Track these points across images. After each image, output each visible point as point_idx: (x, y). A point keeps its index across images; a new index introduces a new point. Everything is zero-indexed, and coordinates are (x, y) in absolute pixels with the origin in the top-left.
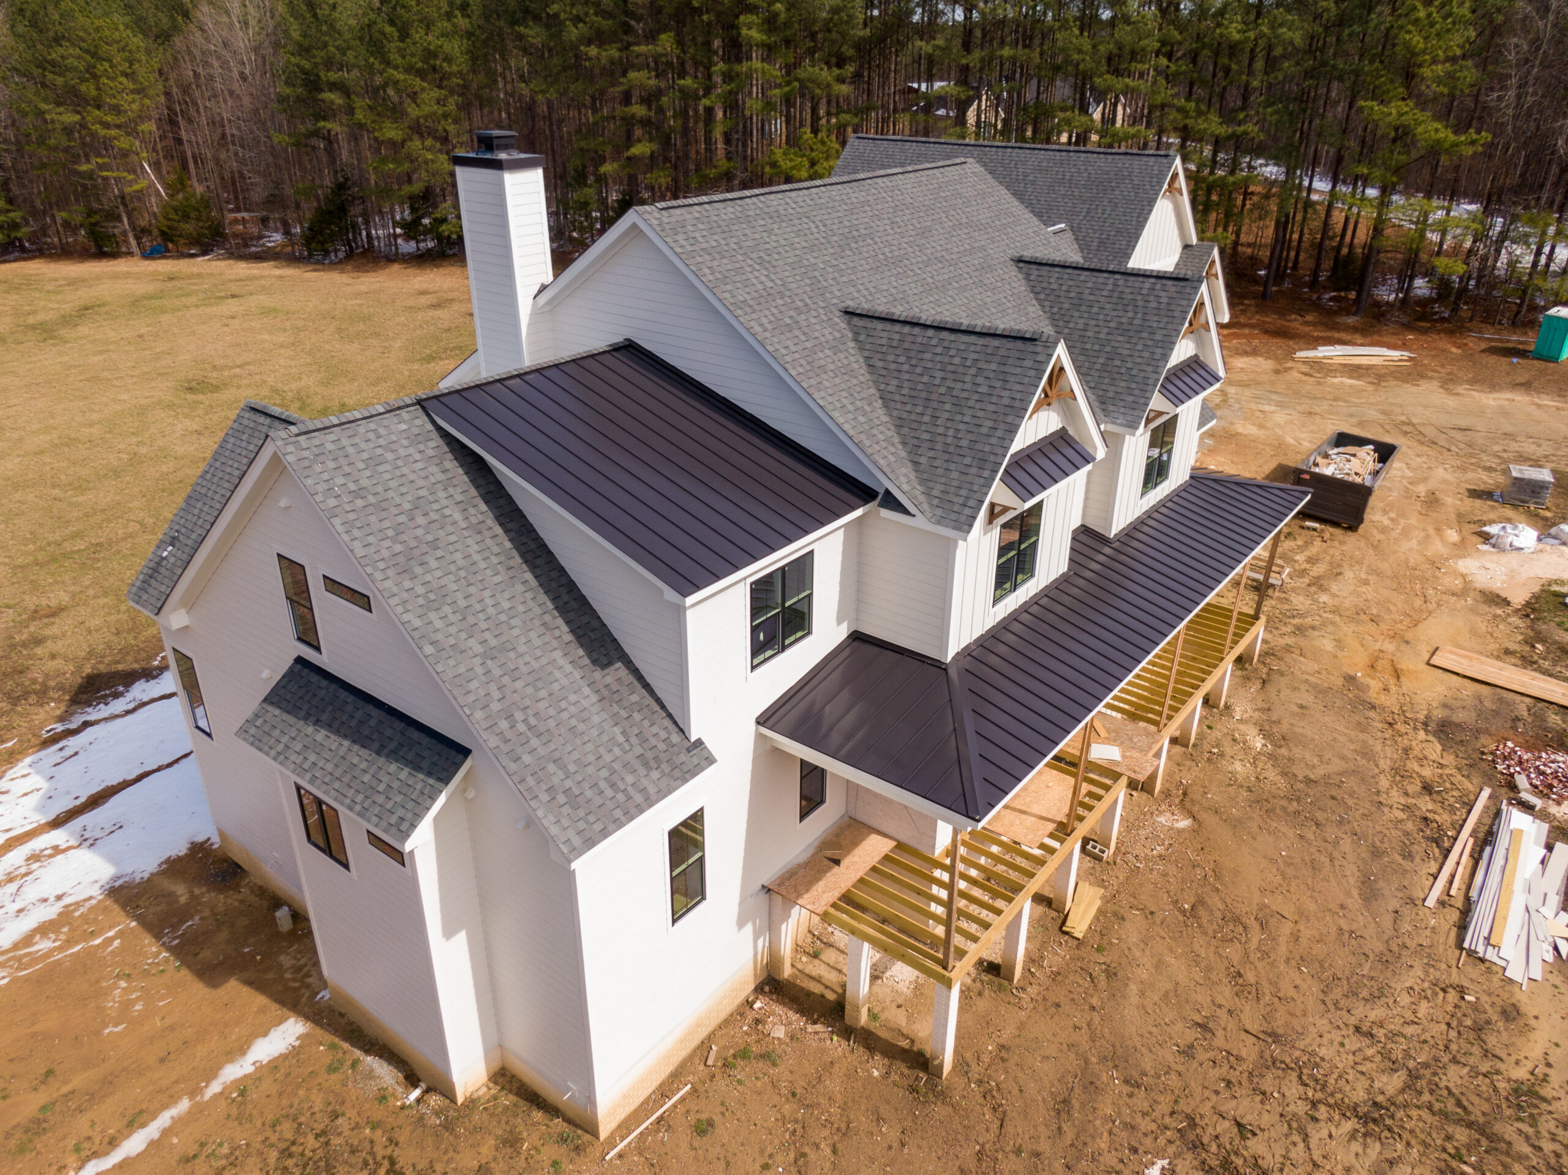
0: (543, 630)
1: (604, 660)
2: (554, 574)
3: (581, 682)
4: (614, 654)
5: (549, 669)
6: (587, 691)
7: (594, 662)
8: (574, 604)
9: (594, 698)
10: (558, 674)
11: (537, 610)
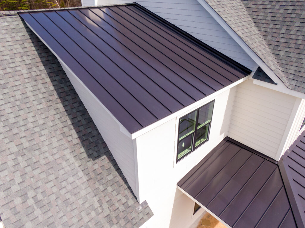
0: (61, 137)
1: (96, 155)
2: (76, 105)
3: (79, 169)
4: (102, 151)
5: (59, 161)
6: (81, 174)
7: (90, 156)
8: (84, 122)
9: (85, 179)
10: (64, 164)
11: (61, 125)
